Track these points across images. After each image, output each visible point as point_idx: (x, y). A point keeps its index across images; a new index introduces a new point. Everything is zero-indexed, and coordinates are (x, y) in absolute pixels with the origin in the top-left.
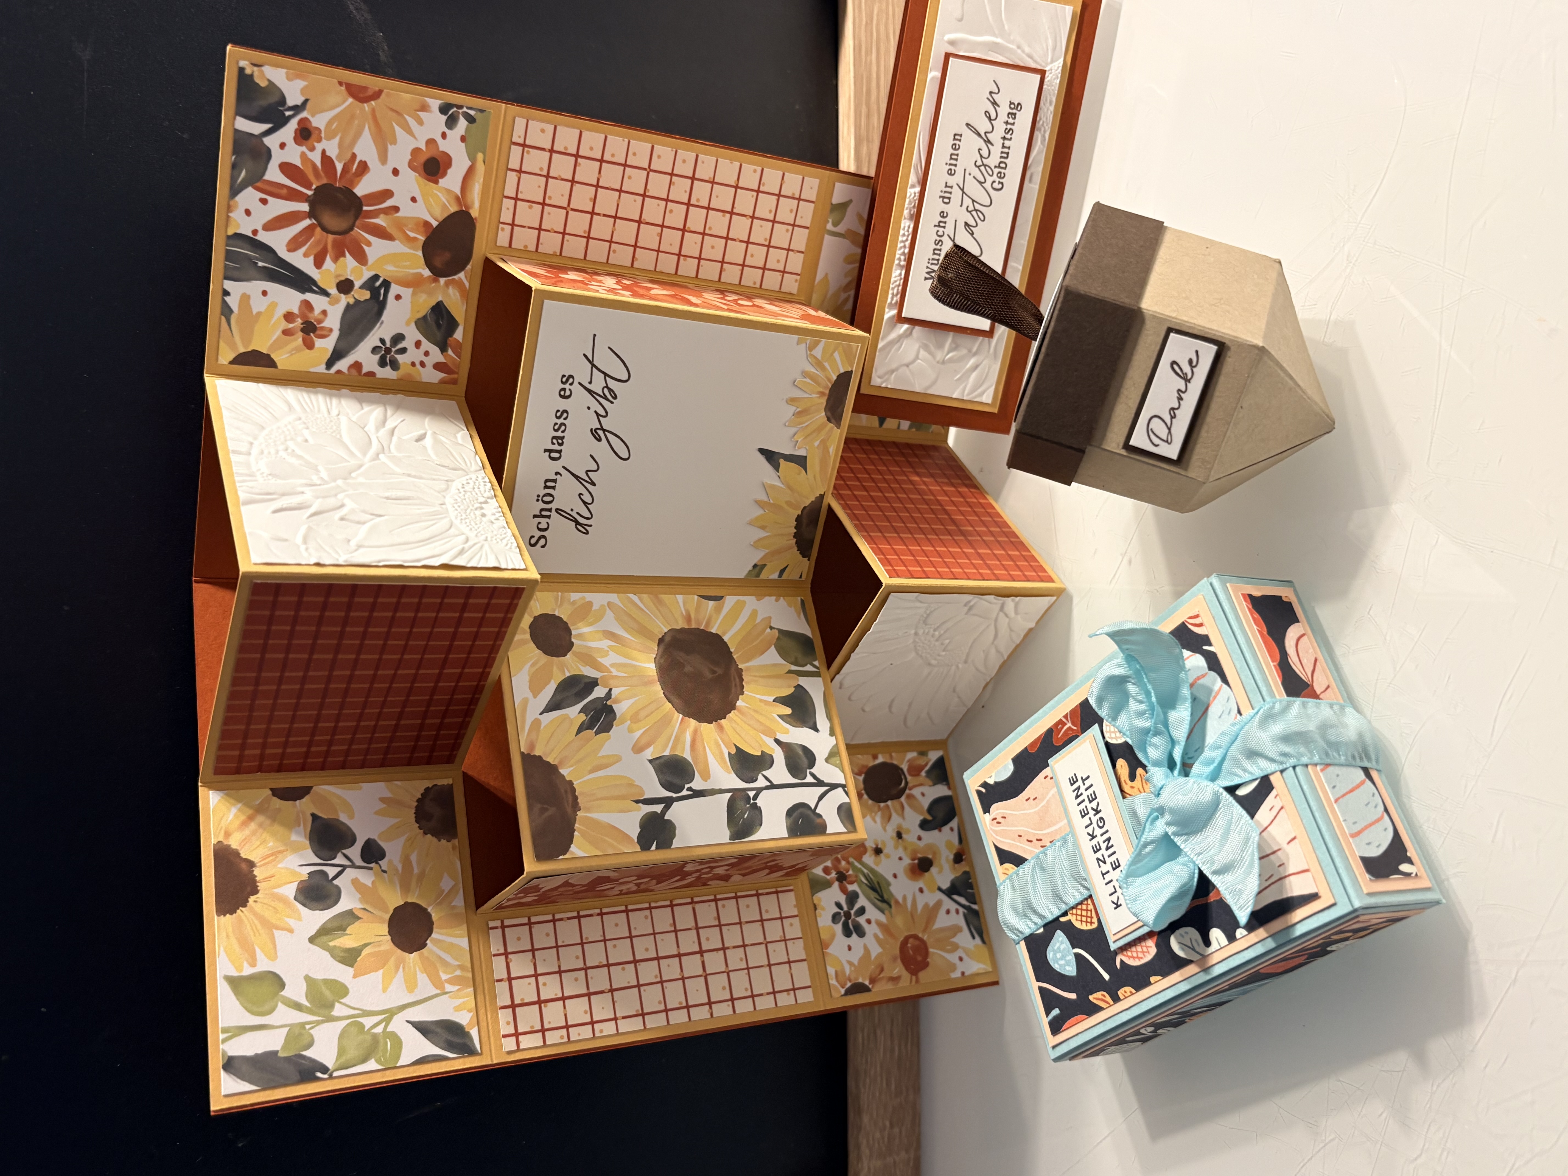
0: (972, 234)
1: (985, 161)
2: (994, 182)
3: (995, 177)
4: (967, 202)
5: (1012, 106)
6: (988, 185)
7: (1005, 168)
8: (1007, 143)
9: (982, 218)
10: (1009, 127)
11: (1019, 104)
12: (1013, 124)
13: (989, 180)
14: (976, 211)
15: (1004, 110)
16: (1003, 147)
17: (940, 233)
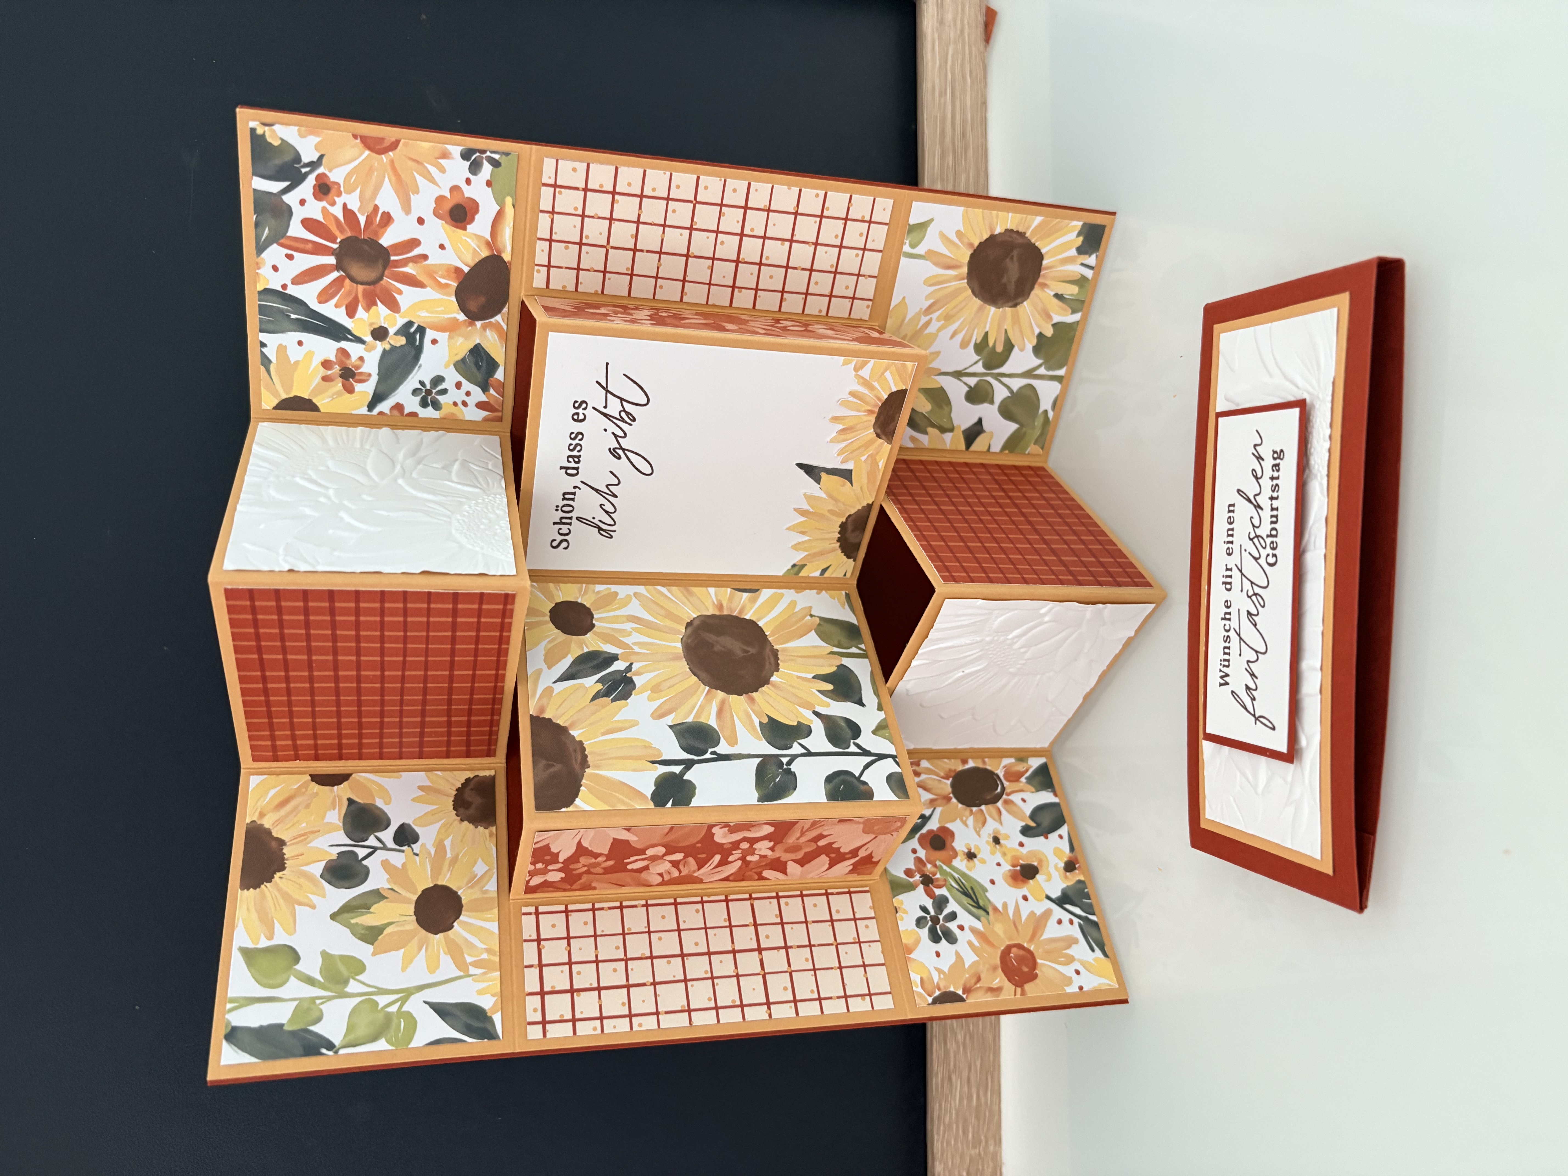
0: (1255, 625)
1: (1259, 532)
2: (1268, 555)
3: (1269, 550)
4: (1247, 585)
5: (1275, 456)
6: (1262, 561)
7: (1276, 536)
8: (1275, 504)
9: (1262, 604)
10: (1275, 482)
11: (1282, 451)
12: (1278, 478)
13: (1264, 553)
14: (1255, 594)
15: (1268, 462)
16: (1272, 509)
17: (1227, 628)
